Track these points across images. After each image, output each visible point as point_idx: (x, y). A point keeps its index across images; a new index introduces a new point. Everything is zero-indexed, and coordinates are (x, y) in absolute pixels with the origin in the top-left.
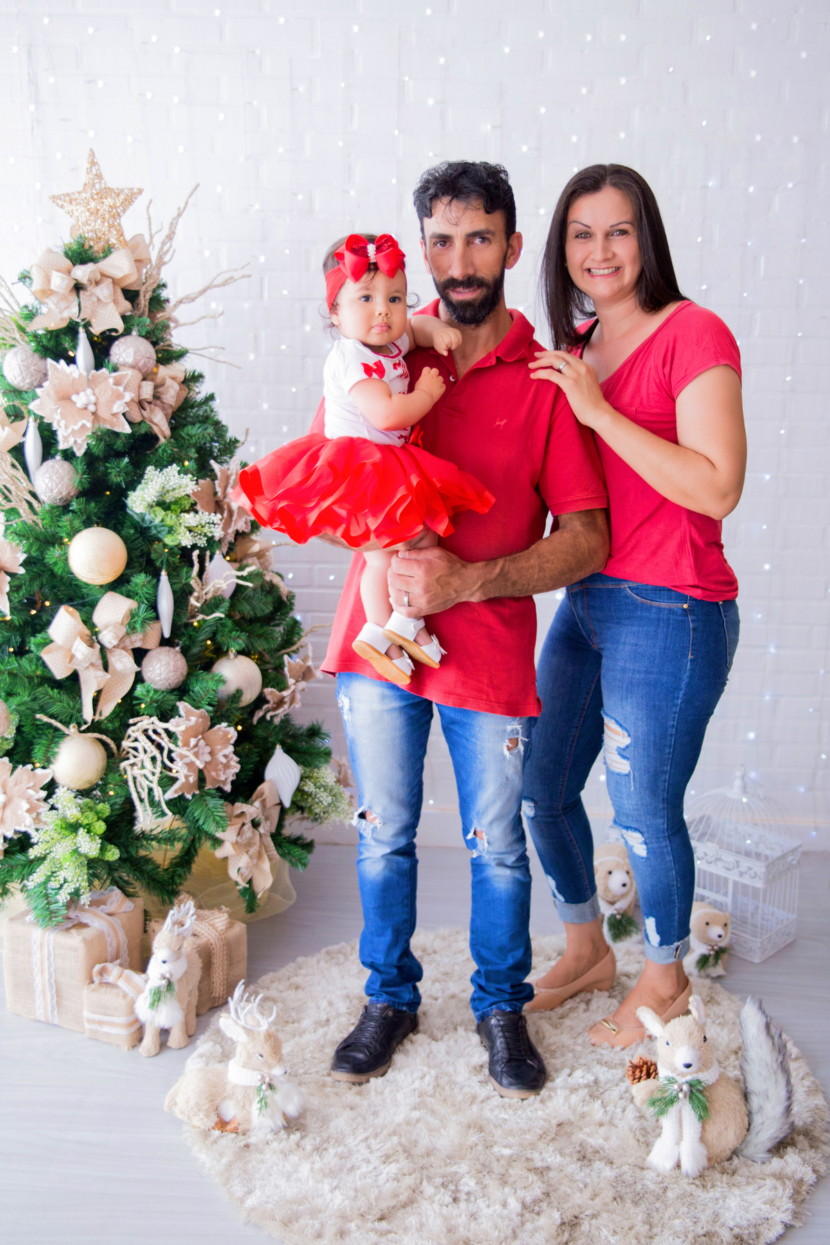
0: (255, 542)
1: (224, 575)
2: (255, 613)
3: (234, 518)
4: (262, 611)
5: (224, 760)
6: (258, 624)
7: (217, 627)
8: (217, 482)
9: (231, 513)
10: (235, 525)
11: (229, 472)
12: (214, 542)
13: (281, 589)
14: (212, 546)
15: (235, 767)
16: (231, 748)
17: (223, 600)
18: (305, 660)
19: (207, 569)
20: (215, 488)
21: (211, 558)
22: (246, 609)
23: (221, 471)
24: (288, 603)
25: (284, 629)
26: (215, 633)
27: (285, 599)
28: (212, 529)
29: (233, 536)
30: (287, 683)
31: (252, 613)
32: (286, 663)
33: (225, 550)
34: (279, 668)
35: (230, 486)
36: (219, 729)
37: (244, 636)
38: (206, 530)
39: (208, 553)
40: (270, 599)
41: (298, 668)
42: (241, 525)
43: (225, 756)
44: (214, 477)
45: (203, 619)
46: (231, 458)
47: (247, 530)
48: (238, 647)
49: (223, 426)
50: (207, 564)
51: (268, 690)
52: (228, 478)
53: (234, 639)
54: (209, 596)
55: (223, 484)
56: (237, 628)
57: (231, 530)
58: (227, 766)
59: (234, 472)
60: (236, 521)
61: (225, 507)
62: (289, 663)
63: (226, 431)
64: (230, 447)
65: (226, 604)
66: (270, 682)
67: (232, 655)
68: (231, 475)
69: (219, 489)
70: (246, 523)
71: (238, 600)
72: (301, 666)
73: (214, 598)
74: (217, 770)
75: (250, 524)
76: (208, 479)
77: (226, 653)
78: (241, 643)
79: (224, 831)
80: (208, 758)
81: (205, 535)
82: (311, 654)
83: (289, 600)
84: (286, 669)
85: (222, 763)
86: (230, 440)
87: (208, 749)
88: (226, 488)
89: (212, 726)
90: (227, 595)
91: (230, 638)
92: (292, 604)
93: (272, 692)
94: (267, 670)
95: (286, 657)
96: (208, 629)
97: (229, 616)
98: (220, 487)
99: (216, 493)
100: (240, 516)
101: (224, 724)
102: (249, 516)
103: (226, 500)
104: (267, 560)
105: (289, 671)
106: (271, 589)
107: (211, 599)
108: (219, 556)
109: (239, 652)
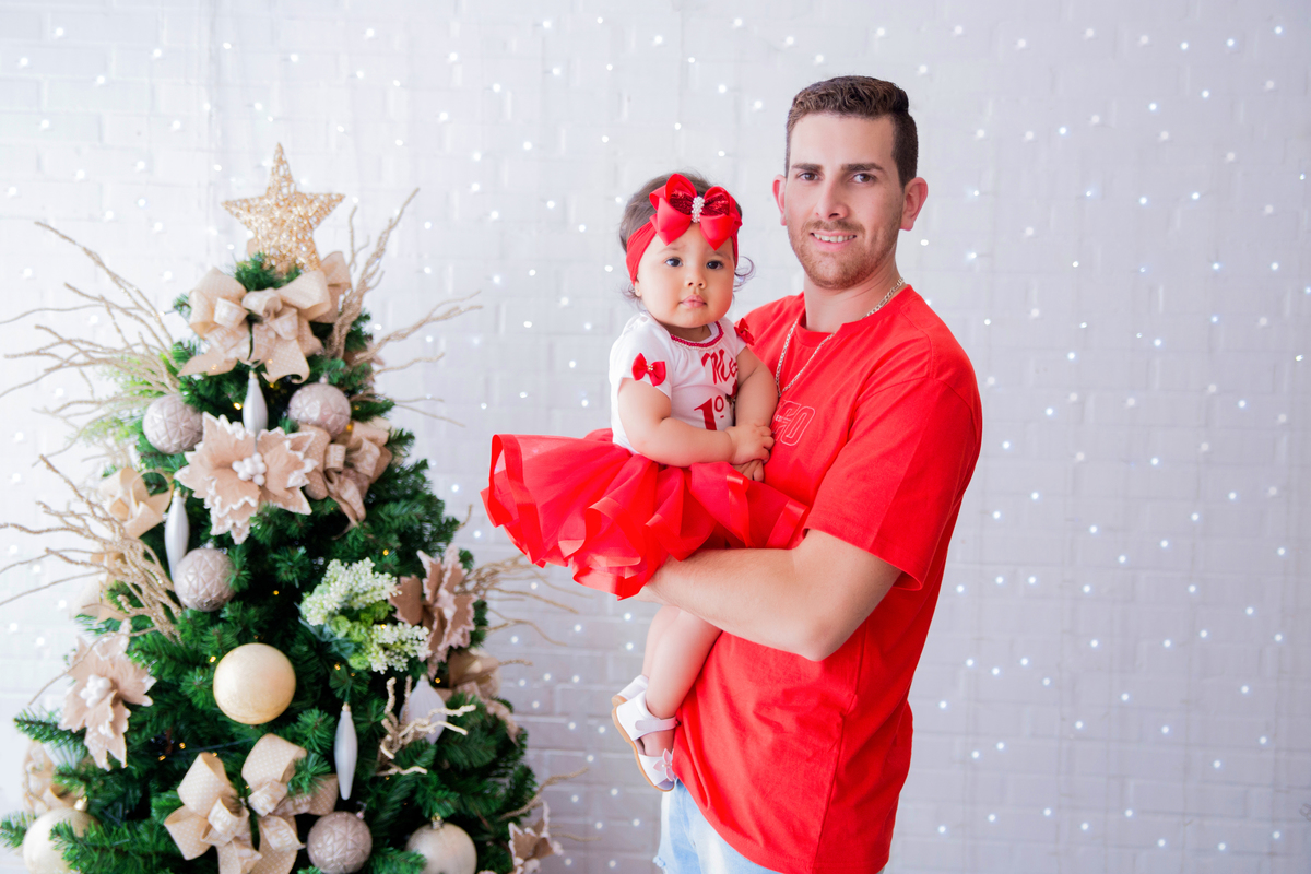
0: (474, 658)
1: (430, 713)
2: (470, 763)
3: (447, 630)
4: (481, 758)
6: (475, 778)
7: (417, 783)
8: (425, 581)
9: (443, 623)
10: (448, 639)
11: (443, 567)
12: (419, 663)
13: (509, 727)
14: (415, 669)
17: (427, 745)
18: (538, 828)
19: (407, 701)
20: (422, 589)
21: (414, 685)
22: (459, 756)
23: (432, 565)
24: (517, 745)
25: (511, 783)
26: (412, 792)
27: (513, 739)
28: (416, 648)
29: (445, 653)
30: (512, 863)
31: (466, 763)
32: (512, 834)
33: (433, 672)
34: (503, 838)
35: (443, 586)
37: (454, 796)
38: (407, 648)
39: (409, 679)
40: (493, 742)
41: (528, 841)
42: (455, 638)
44: (422, 574)
45: (398, 773)
46: (447, 544)
47: (464, 643)
48: (444, 814)
49: (438, 501)
50: (407, 694)
52: (441, 574)
53: (440, 802)
54: (409, 740)
55: (434, 584)
56: (444, 786)
57: (442, 647)
59: (450, 567)
60: (450, 634)
61: (436, 615)
62: (516, 834)
63: (442, 508)
64: (447, 530)
65: (431, 752)
66: (487, 861)
67: (436, 824)
68: (446, 570)
69: (428, 591)
70: (463, 635)
71: (448, 744)
72: (533, 838)
73: (414, 742)
75: (468, 636)
76: (414, 576)
77: (427, 822)
78: (450, 806)
81: (406, 655)
82: (546, 819)
83: (518, 740)
84: (511, 844)
86: (447, 521)
88: (436, 590)
90: (432, 740)
91: (435, 799)
92: (523, 746)
94: (484, 843)
95: (512, 827)
96: (404, 785)
97: (434, 767)
98: (429, 587)
99: (423, 595)
100: (455, 625)
102: (468, 624)
103: (439, 605)
104: (490, 685)
105: (516, 846)
106: (493, 727)
107: (410, 744)
108: (423, 683)
109: (447, 820)
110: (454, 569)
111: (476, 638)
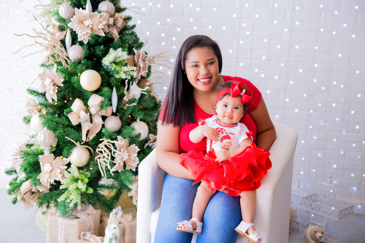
0: (148, 81)
1: (137, 90)
2: (147, 106)
4: (150, 105)
5: (133, 159)
6: (148, 111)
7: (133, 109)
8: (135, 56)
9: (140, 68)
10: (141, 73)
12: (133, 78)
13: (157, 99)
14: (132, 80)
15: (137, 162)
16: (136, 154)
17: (136, 100)
19: (130, 88)
20: (134, 59)
21: (132, 84)
22: (144, 105)
23: (137, 52)
24: (159, 105)
26: (132, 112)
28: (133, 73)
29: (140, 77)
33: (137, 82)
35: (140, 58)
36: (132, 147)
37: (142, 114)
38: (131, 73)
39: (131, 82)
40: (153, 102)
42: (143, 73)
43: (134, 157)
44: (134, 54)
45: (128, 106)
46: (141, 49)
47: (145, 76)
48: (140, 118)
49: (138, 37)
50: (131, 86)
51: (151, 135)
52: (139, 55)
53: (139, 115)
54: (131, 98)
55: (137, 58)
56: (140, 110)
57: (140, 75)
58: (134, 161)
59: (142, 53)
60: (142, 71)
61: (138, 66)
63: (139, 39)
64: (140, 46)
65: (137, 102)
66: (151, 132)
67: (138, 120)
68: (141, 54)
70: (145, 73)
73: (133, 98)
74: (131, 162)
76: (132, 55)
77: (136, 120)
78: (141, 116)
79: (132, 185)
80: (128, 158)
81: (130, 75)
85: (132, 160)
86: (141, 42)
87: (128, 154)
89: (130, 145)
90: (137, 98)
93: (152, 136)
94: (150, 128)
96: (129, 110)
99: (134, 61)
101: (134, 145)
102: (146, 70)
103: (139, 63)
104: (152, 88)
106: (153, 99)
108: (135, 84)
109: (141, 120)
110: (143, 54)
111: (148, 75)
